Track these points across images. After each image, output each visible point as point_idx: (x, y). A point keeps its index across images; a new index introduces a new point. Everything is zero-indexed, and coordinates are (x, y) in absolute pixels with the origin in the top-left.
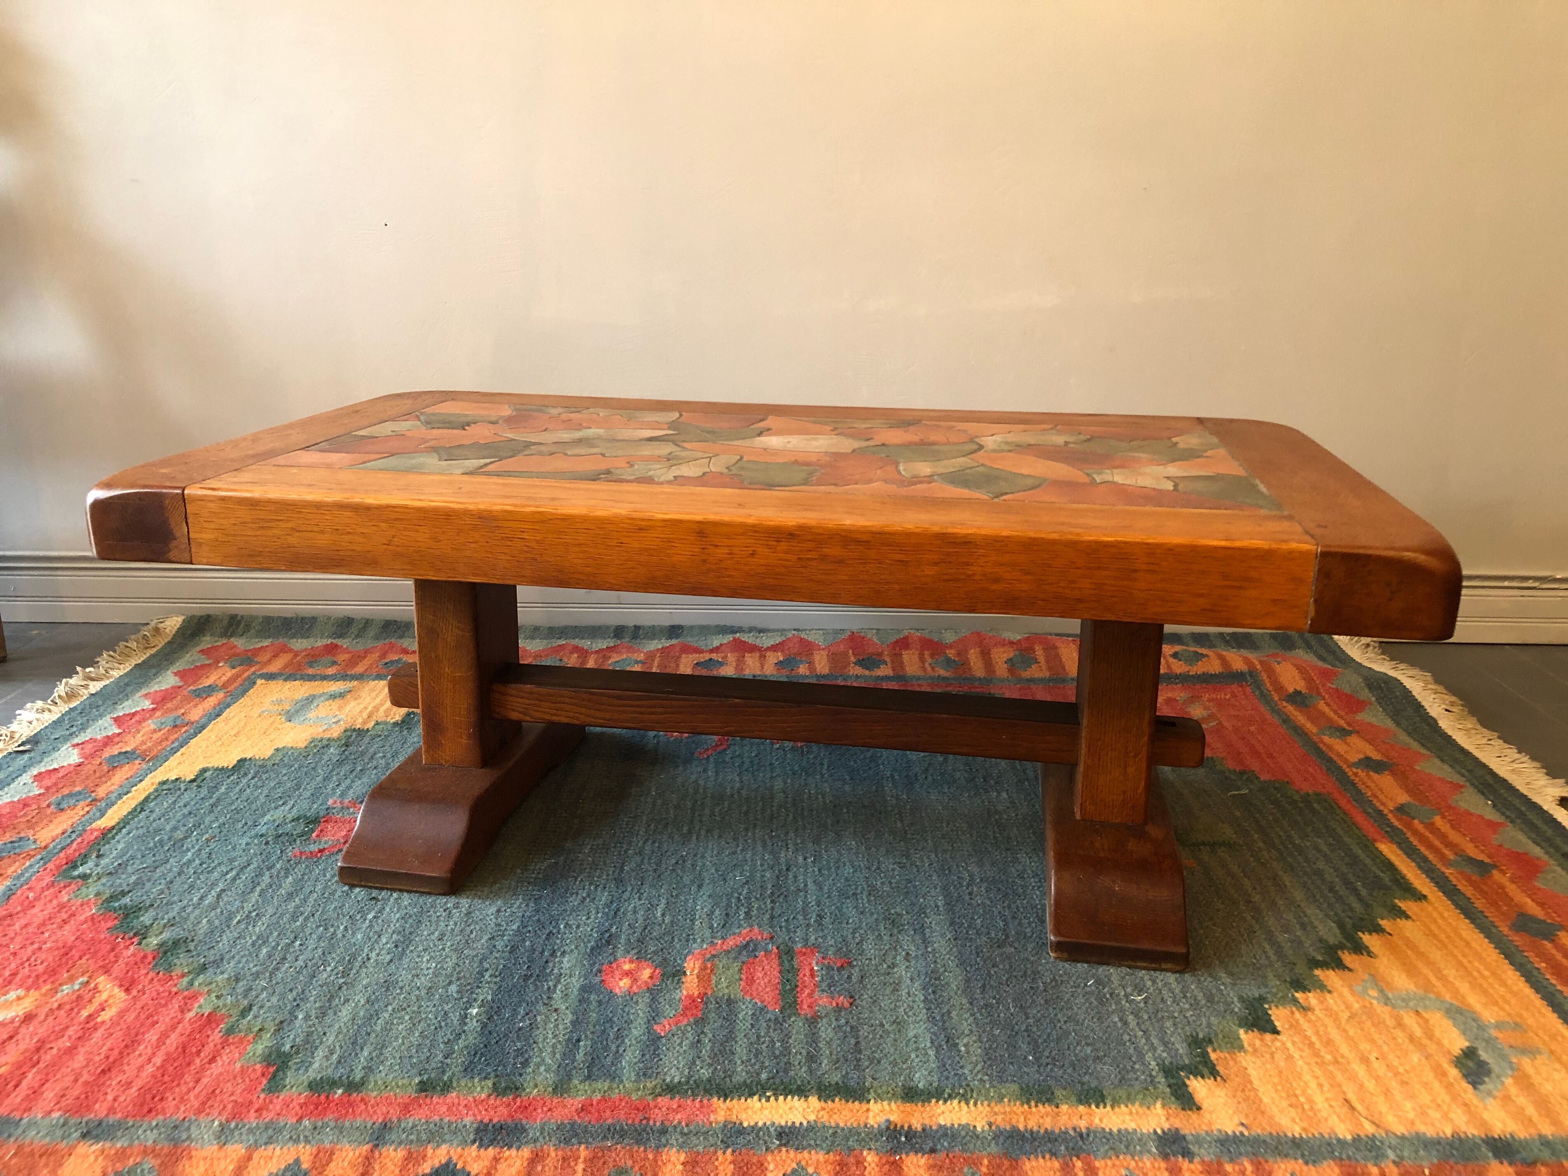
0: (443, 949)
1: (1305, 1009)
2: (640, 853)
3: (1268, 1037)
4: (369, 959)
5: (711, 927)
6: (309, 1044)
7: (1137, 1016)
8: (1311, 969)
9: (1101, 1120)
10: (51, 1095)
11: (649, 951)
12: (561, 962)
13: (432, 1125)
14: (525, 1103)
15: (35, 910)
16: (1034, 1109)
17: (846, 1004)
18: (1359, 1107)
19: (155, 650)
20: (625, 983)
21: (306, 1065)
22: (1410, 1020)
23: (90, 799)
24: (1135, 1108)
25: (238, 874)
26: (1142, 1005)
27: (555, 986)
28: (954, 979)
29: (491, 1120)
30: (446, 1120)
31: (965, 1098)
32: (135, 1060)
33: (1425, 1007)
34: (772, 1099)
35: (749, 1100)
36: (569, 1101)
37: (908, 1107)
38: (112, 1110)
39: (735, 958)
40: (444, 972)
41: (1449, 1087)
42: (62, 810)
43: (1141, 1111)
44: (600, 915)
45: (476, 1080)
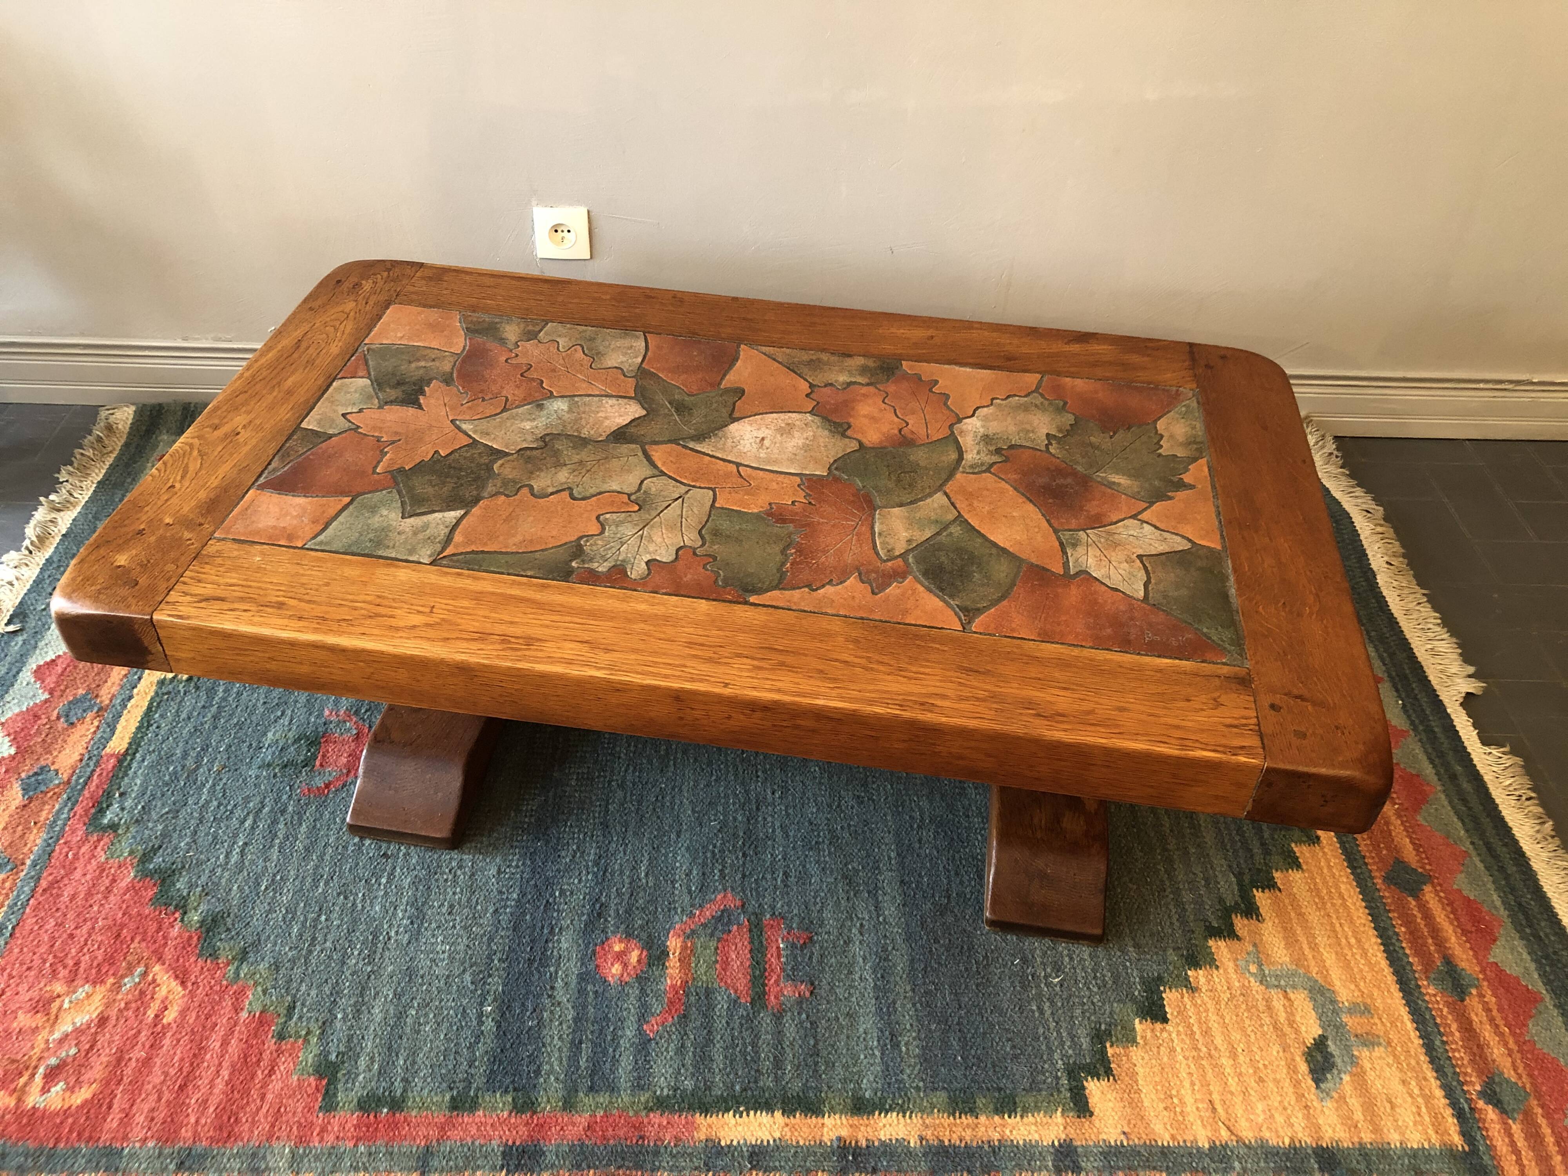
0: (454, 927)
1: (1193, 989)
2: (622, 786)
3: (1158, 1026)
4: (389, 939)
5: (690, 892)
6: (350, 1052)
7: (1052, 1003)
8: (1206, 939)
9: (1011, 1131)
10: (142, 1119)
11: (636, 926)
12: (559, 941)
13: (466, 1149)
14: (541, 1121)
15: (77, 874)
16: (958, 1121)
17: (807, 994)
18: (1220, 1109)
19: (113, 455)
20: (616, 969)
21: (352, 1076)
22: (1278, 1003)
23: (96, 709)
24: (1040, 1117)
25: (255, 822)
26: (1058, 989)
27: (556, 972)
28: (900, 962)
29: (514, 1143)
30: (477, 1143)
31: (903, 1110)
32: (205, 1075)
33: (1294, 987)
34: (745, 1114)
35: (726, 1115)
36: (577, 1118)
37: (855, 1120)
38: (196, 1137)
39: (712, 935)
40: (457, 957)
41: (1297, 1084)
42: (72, 724)
43: (1044, 1120)
44: (590, 877)
45: (498, 1095)
